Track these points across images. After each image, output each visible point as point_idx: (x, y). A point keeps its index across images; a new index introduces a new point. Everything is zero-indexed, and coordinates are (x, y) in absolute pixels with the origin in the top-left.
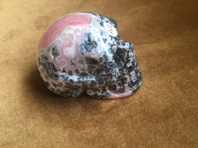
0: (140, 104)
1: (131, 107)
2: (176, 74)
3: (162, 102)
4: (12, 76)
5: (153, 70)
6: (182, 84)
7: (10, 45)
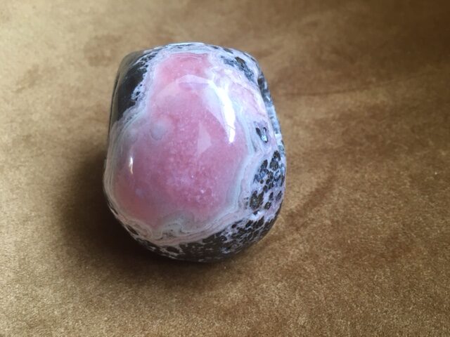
0: (332, 226)
1: (313, 234)
2: (408, 157)
3: (383, 220)
4: (41, 169)
5: (358, 148)
6: (426, 180)
7: (30, 102)
